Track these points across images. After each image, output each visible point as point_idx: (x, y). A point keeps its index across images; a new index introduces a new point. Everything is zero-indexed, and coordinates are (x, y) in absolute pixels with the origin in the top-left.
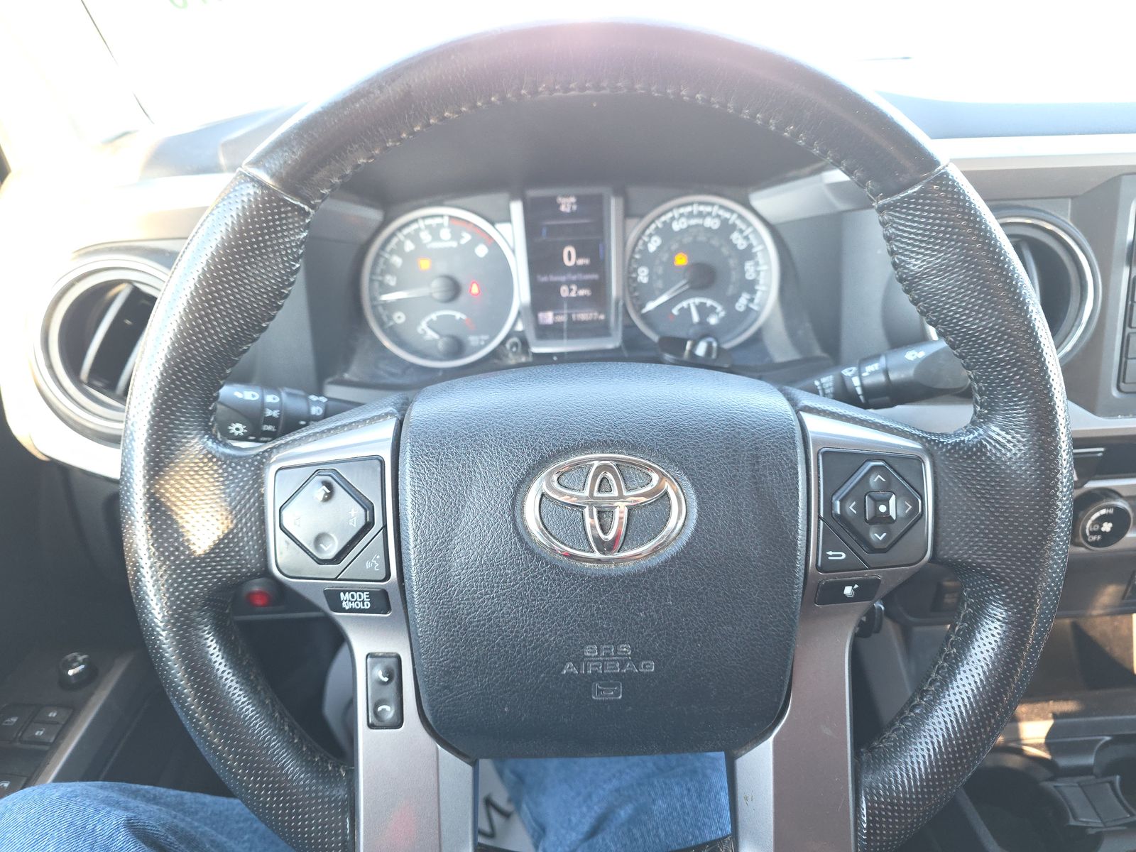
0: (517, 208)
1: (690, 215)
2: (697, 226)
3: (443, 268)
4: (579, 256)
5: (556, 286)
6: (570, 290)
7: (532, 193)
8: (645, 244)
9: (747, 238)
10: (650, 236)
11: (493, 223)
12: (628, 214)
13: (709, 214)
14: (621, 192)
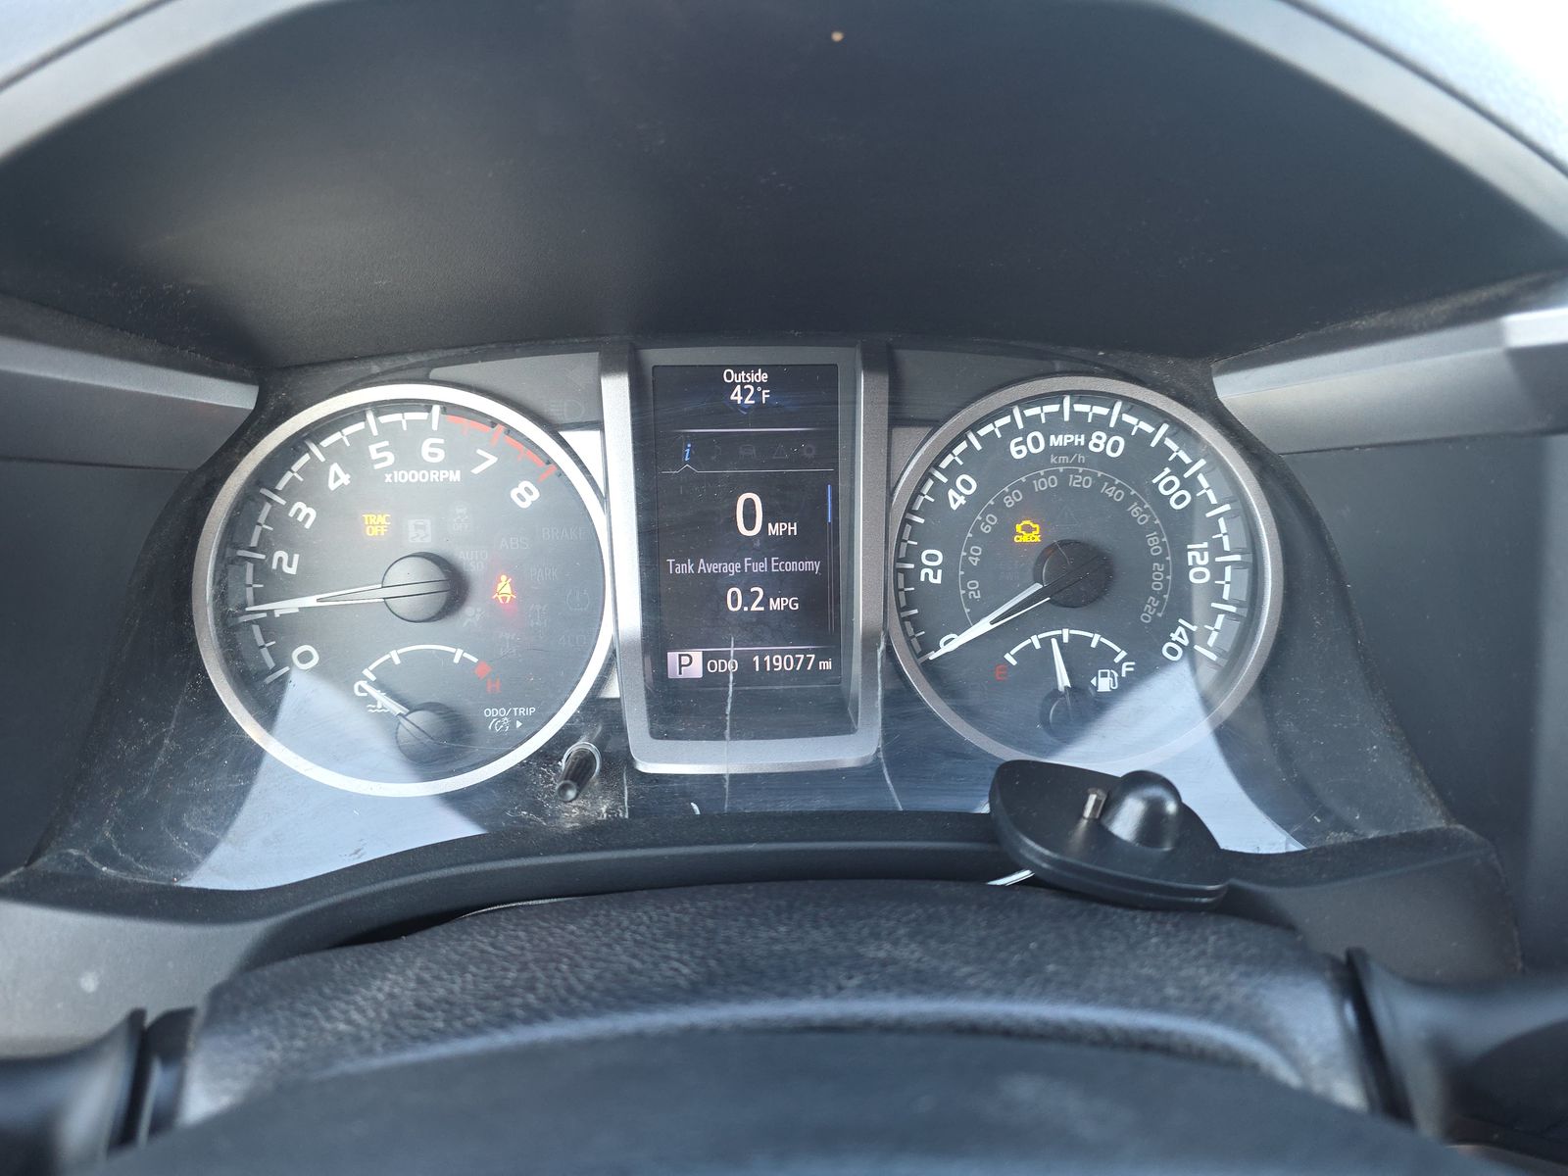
0: (616, 392)
1: (1054, 425)
2: (1069, 450)
3: (421, 535)
4: (770, 516)
5: (715, 587)
6: (749, 598)
7: (657, 356)
8: (940, 491)
9: (1190, 484)
10: (952, 471)
11: (553, 428)
12: (898, 419)
13: (1101, 423)
14: (881, 361)
